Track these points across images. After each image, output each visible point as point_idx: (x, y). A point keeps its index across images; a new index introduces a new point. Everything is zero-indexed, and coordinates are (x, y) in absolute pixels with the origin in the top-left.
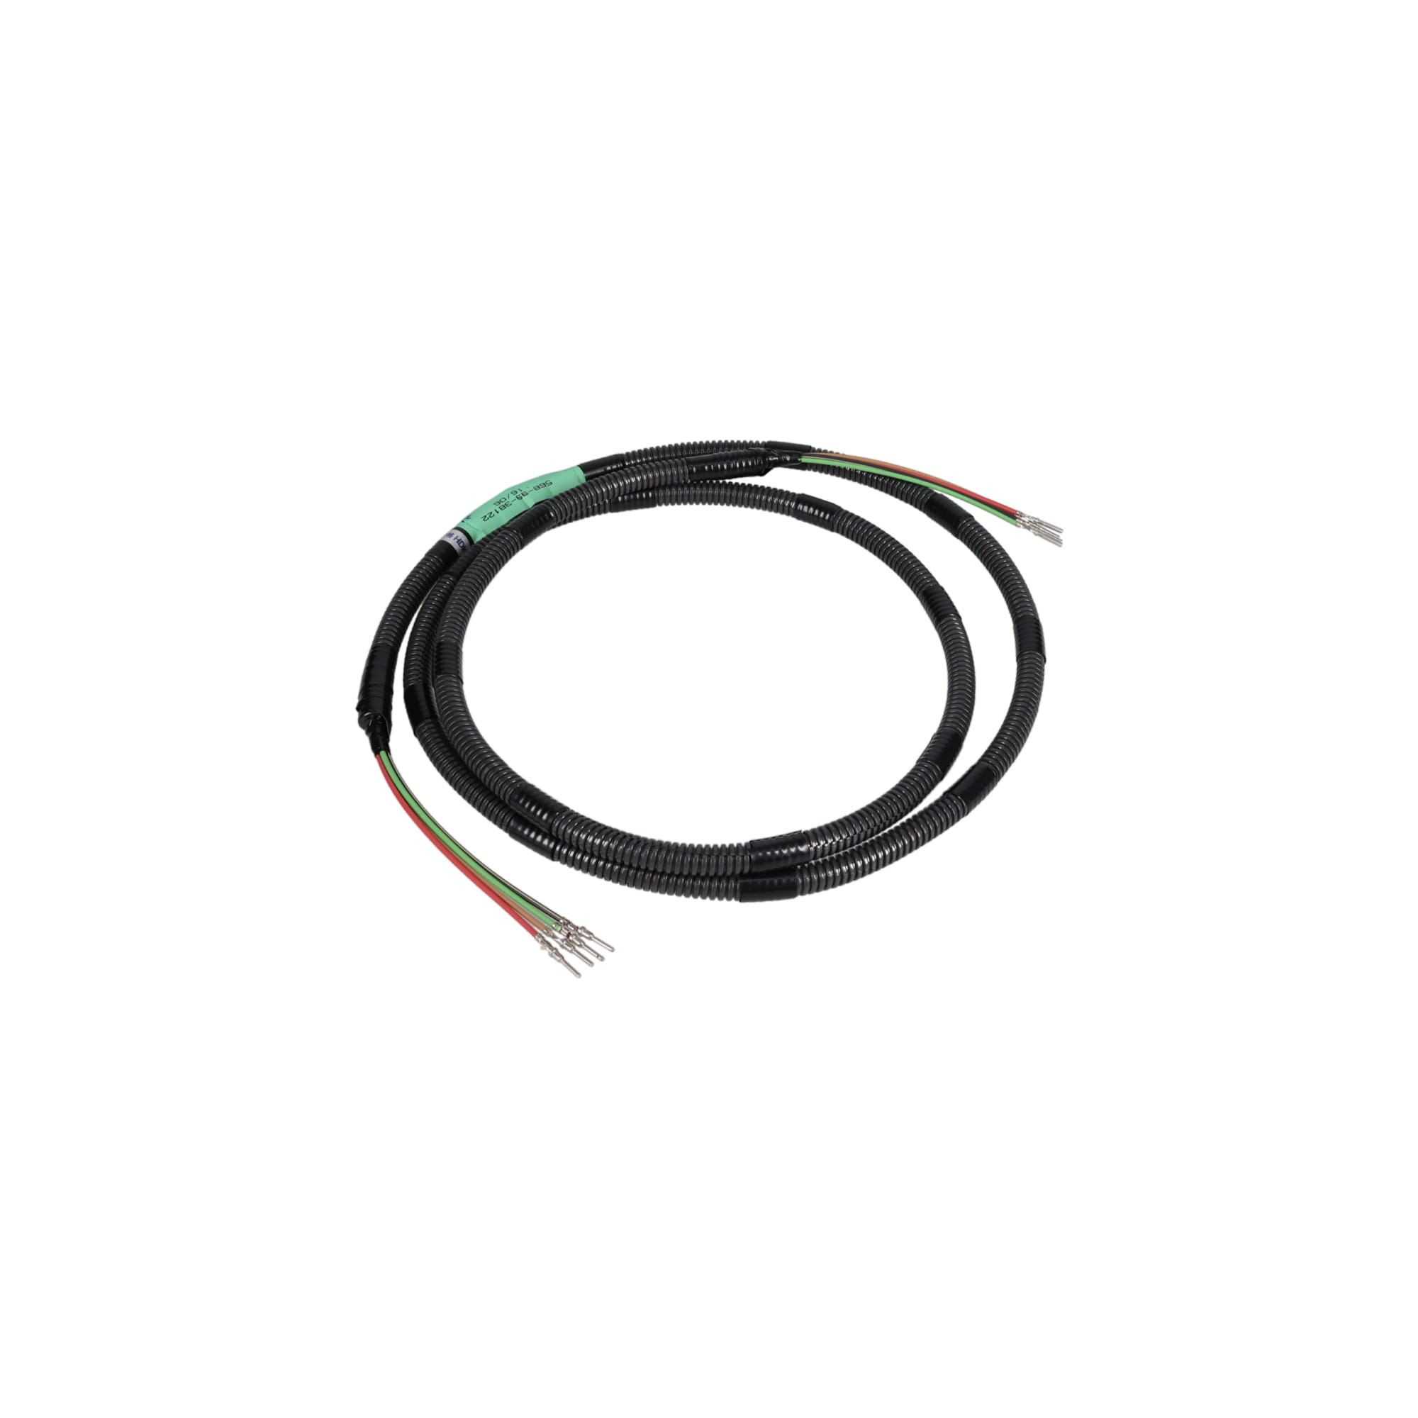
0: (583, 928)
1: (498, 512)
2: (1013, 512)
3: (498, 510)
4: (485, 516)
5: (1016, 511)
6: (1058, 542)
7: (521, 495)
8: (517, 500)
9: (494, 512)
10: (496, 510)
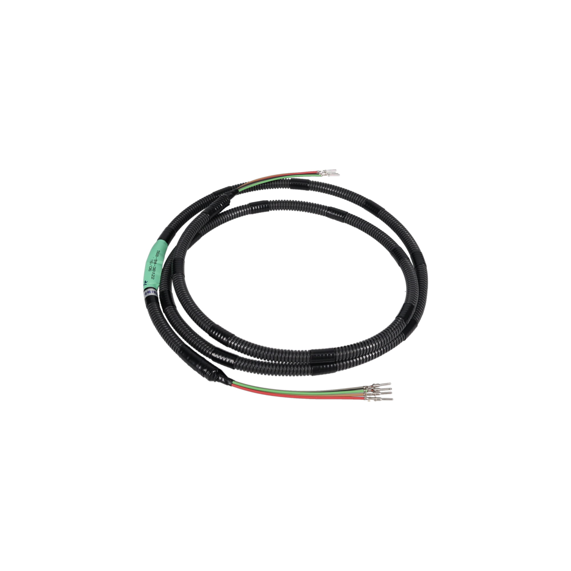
0: (374, 384)
1: (154, 273)
2: (315, 172)
3: (154, 272)
4: (152, 277)
5: (317, 171)
6: (338, 174)
7: (155, 262)
8: (155, 264)
9: (153, 274)
10: (153, 273)
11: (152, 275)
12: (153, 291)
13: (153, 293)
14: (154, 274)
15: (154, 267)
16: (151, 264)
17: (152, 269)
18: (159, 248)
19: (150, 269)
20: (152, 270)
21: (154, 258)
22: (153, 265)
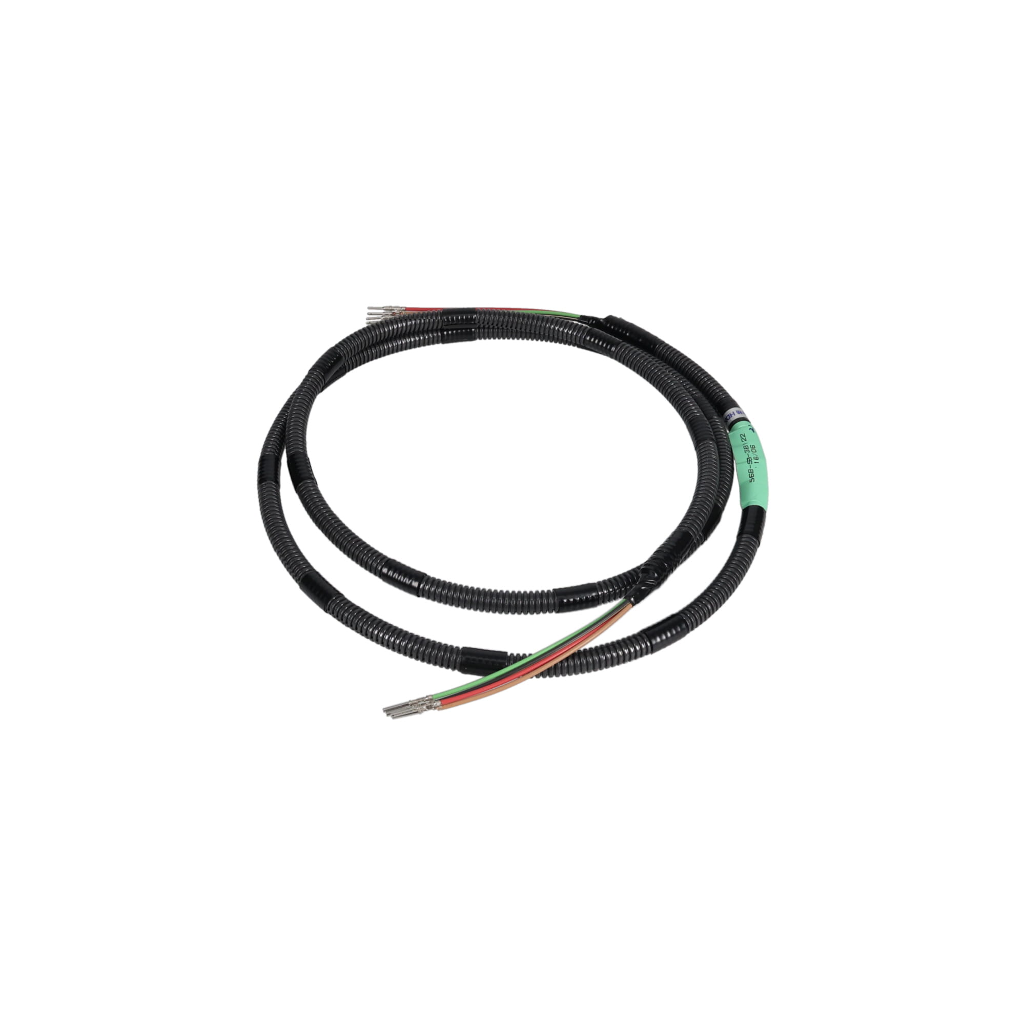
8: (748, 459)
10: (747, 446)
11: (746, 440)
12: (733, 415)
13: (732, 413)
14: (743, 443)
15: (748, 452)
16: (756, 456)
17: (750, 449)
18: (755, 486)
19: (753, 447)
20: (749, 447)
21: (756, 467)
22: (751, 455)
